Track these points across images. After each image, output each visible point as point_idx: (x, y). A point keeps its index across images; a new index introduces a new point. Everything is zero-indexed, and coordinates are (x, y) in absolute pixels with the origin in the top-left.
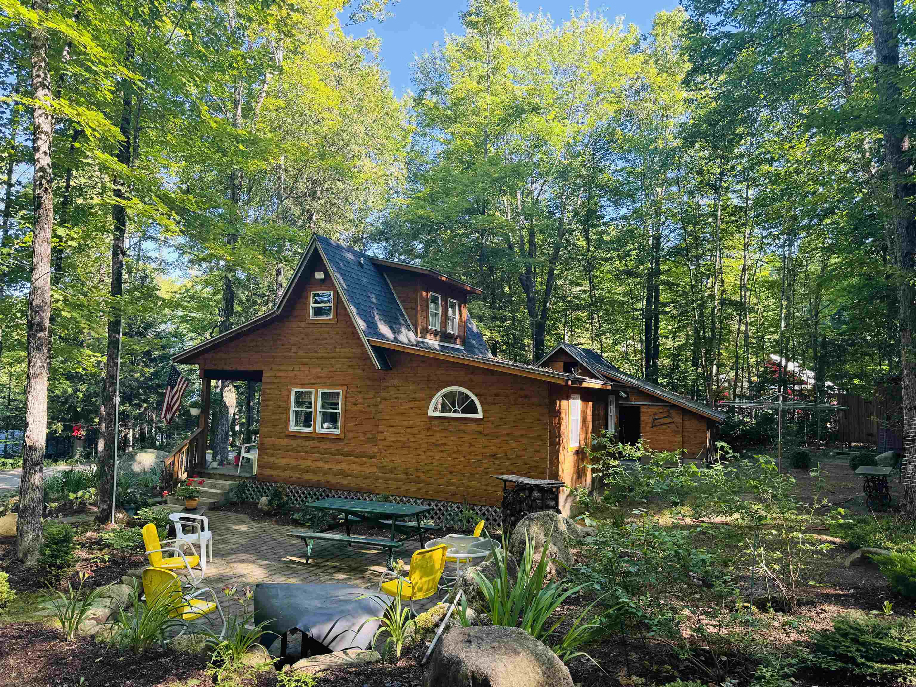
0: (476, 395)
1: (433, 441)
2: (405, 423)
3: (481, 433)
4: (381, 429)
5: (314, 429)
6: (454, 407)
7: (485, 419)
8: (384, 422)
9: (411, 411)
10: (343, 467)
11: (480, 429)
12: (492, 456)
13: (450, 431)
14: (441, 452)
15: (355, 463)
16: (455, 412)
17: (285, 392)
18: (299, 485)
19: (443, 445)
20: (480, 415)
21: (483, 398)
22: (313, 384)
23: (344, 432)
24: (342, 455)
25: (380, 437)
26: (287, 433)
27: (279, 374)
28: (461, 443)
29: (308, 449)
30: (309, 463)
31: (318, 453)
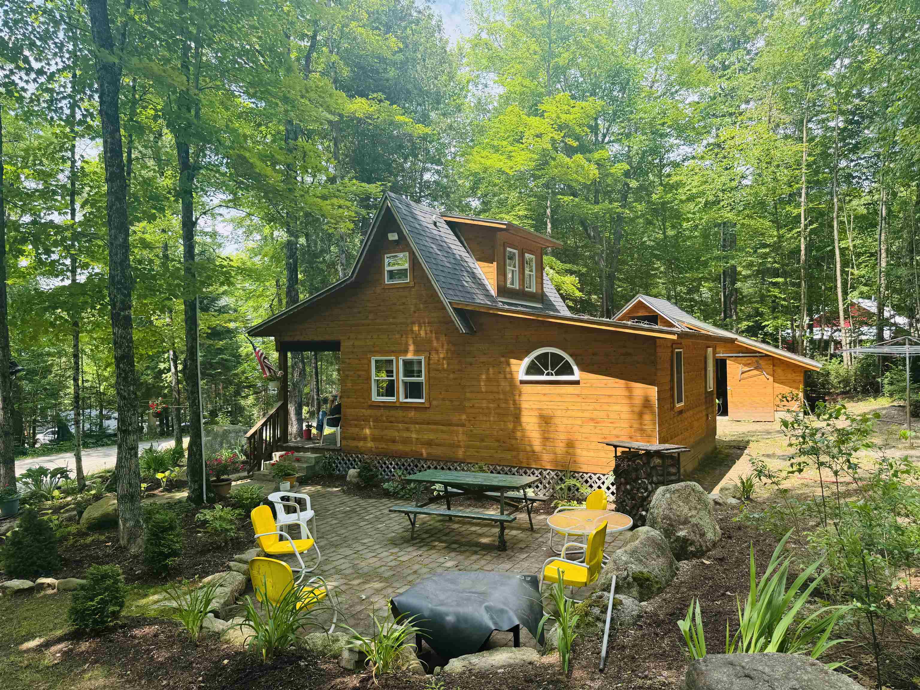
0: (571, 355)
2: (494, 389)
3: (578, 396)
4: (468, 395)
5: (398, 398)
6: (547, 369)
7: (583, 381)
8: (470, 389)
9: (500, 376)
10: (432, 436)
11: (578, 392)
12: (592, 419)
16: (548, 374)
17: (364, 361)
19: (536, 410)
20: (576, 377)
21: (579, 359)
22: (393, 352)
23: (429, 400)
24: (428, 424)
25: (467, 404)
26: (370, 403)
27: (357, 343)
28: (556, 407)
29: (393, 419)
30: (395, 433)
31: (403, 422)
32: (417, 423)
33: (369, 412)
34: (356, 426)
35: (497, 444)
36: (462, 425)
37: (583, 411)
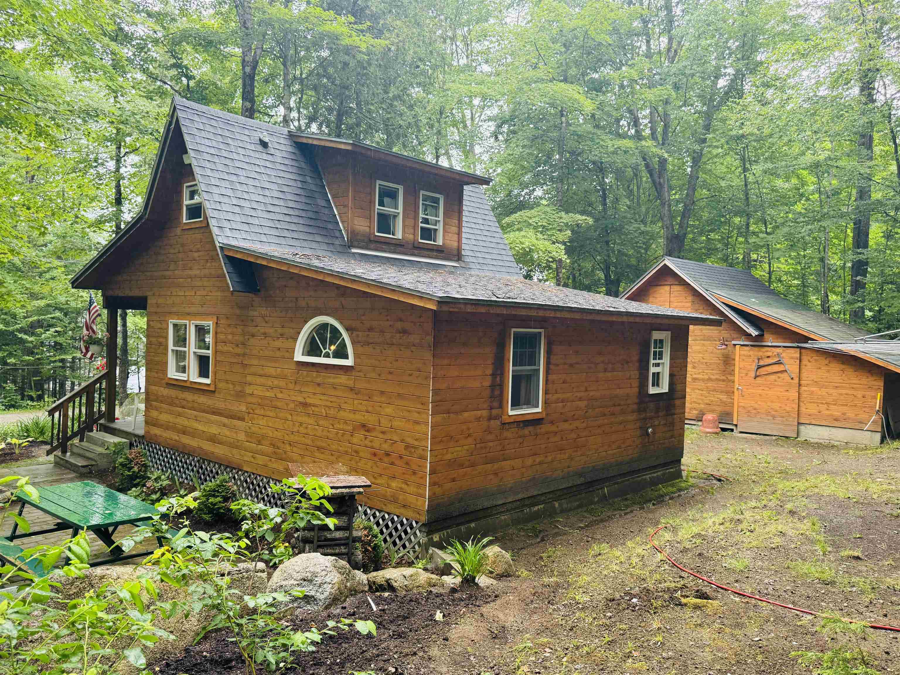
0: (347, 329)
1: (301, 399)
2: (272, 371)
3: (352, 389)
4: (249, 378)
5: (188, 376)
6: (325, 348)
7: (357, 368)
8: (252, 370)
9: (278, 354)
10: (214, 430)
11: (351, 383)
12: (364, 426)
13: (319, 385)
14: (309, 415)
15: (223, 425)
16: (327, 356)
17: (164, 326)
18: (177, 451)
19: (310, 405)
20: (349, 362)
21: (355, 333)
22: (188, 314)
23: (214, 381)
24: (214, 413)
25: (248, 390)
26: (167, 380)
27: (160, 301)
28: (329, 404)
29: (184, 403)
30: (186, 423)
31: (193, 409)
32: (204, 411)
33: (166, 392)
34: (156, 408)
35: (271, 449)
36: (242, 419)
37: (354, 411)
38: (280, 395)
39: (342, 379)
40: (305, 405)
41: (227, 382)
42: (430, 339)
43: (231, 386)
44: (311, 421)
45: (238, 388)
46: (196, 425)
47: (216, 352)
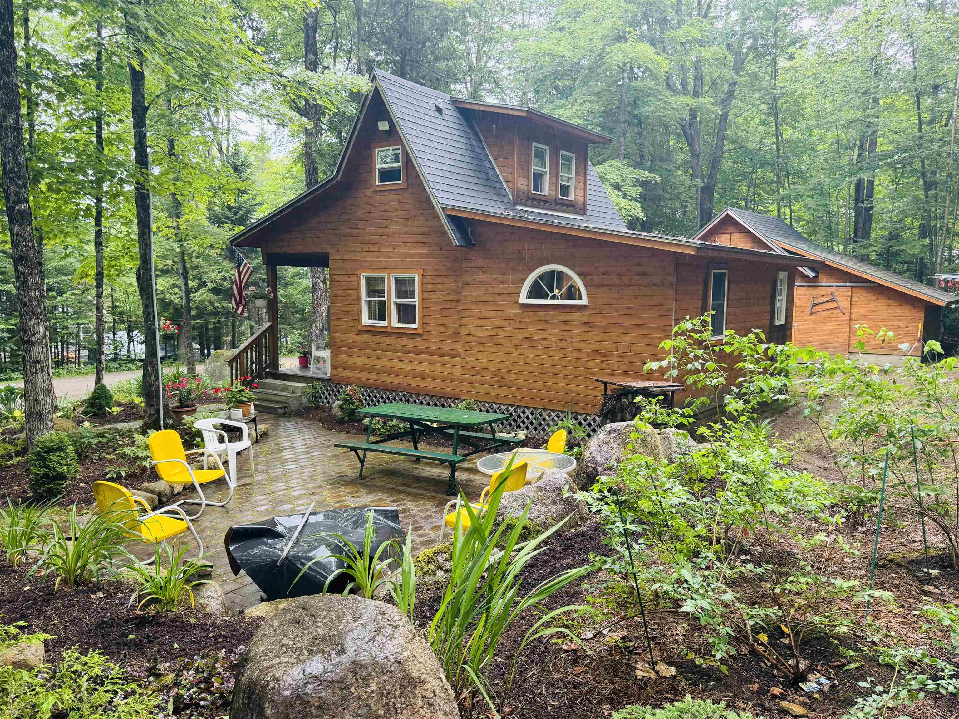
0: (579, 275)
1: (526, 335)
2: (492, 314)
3: (585, 324)
4: (464, 321)
5: (389, 322)
6: (552, 291)
7: (591, 306)
8: (468, 313)
9: (499, 299)
10: (424, 367)
11: (585, 319)
12: (600, 353)
13: (547, 322)
14: (537, 348)
15: (435, 363)
16: (553, 297)
17: (354, 279)
18: (376, 389)
19: (538, 339)
20: (584, 301)
21: (589, 278)
22: (385, 268)
23: (423, 325)
24: (422, 353)
25: (464, 331)
26: (360, 327)
27: (347, 257)
28: (561, 338)
29: (384, 347)
30: (386, 363)
31: (394, 350)
32: (409, 352)
33: (358, 338)
34: (346, 353)
35: (493, 379)
36: (457, 356)
37: (589, 342)
38: (501, 333)
39: (576, 316)
40: (532, 340)
41: (438, 325)
42: (673, 279)
43: (443, 329)
44: (540, 352)
45: (451, 330)
46: (400, 365)
47: (423, 300)
